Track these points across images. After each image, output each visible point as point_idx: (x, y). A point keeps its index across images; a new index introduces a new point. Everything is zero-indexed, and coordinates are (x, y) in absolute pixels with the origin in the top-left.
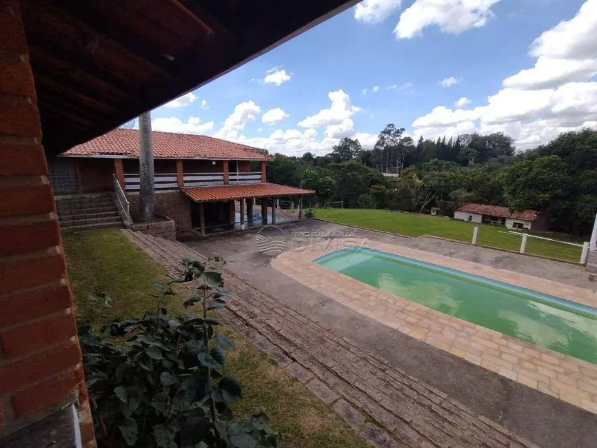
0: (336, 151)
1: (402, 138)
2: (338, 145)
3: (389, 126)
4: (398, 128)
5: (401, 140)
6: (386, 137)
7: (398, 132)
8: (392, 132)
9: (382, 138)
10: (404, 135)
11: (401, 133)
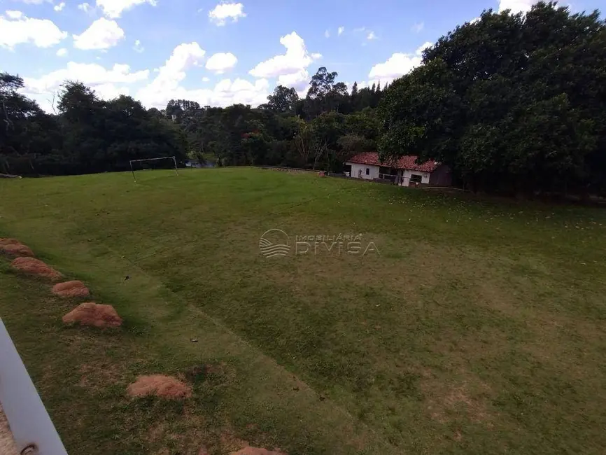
0: (272, 101)
1: (335, 84)
2: (273, 95)
3: (320, 69)
4: (330, 72)
5: (334, 86)
6: (318, 83)
7: (331, 77)
8: (324, 78)
9: (315, 84)
10: (336, 81)
11: (333, 78)
